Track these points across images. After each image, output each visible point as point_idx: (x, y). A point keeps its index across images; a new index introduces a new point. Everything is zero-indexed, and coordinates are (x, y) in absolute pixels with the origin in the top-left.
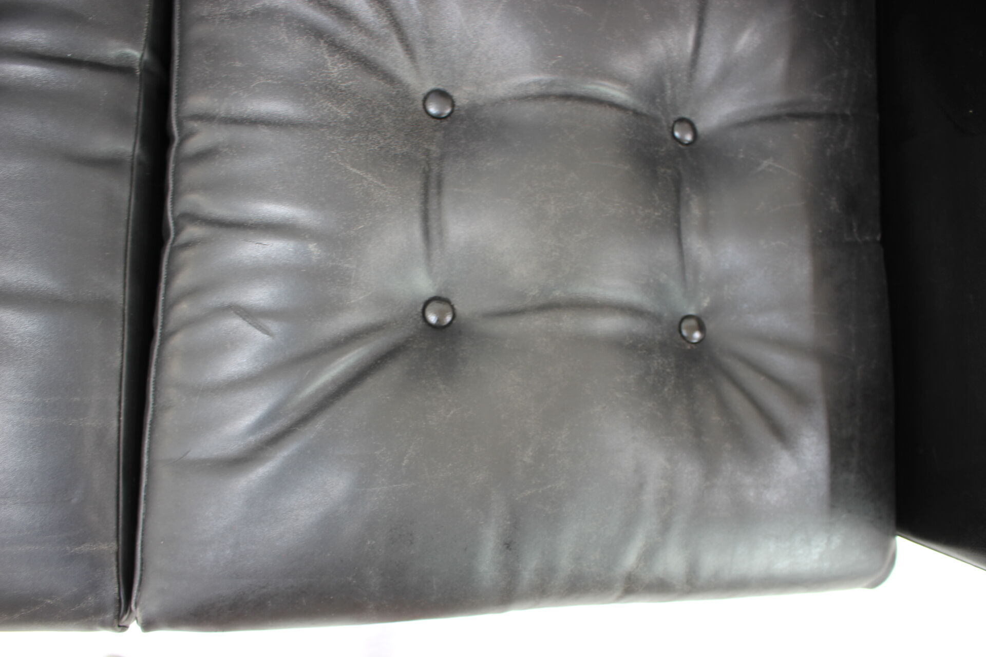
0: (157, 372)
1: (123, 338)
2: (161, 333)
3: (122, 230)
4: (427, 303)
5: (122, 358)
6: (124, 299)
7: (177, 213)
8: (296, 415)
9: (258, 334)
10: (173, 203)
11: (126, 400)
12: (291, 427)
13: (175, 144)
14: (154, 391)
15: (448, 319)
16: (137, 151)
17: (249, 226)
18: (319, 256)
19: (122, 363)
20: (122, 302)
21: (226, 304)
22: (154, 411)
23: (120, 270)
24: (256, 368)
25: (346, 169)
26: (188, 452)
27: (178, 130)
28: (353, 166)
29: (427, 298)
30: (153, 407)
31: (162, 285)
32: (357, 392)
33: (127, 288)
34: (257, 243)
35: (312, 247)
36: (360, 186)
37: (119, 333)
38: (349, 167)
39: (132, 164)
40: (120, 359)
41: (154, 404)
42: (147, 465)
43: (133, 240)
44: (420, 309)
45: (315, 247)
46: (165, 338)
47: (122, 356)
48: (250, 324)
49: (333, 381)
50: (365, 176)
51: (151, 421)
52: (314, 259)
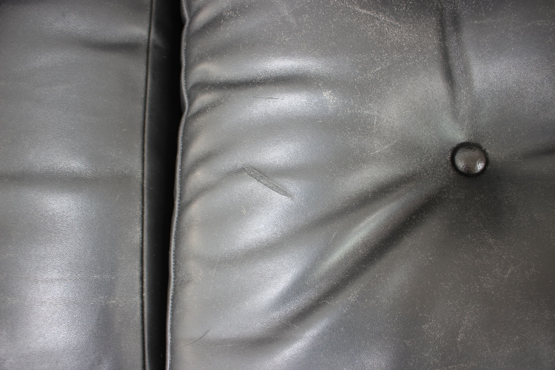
0: (176, 246)
1: (143, 212)
2: (179, 205)
3: (140, 107)
4: (455, 151)
5: (143, 233)
6: (143, 174)
7: (190, 85)
8: (324, 286)
9: (276, 195)
10: (186, 77)
11: (149, 275)
12: (318, 301)
13: (186, 26)
14: (174, 265)
15: (480, 166)
16: (153, 36)
17: (258, 83)
18: (335, 104)
19: (142, 238)
20: (141, 177)
21: (239, 166)
22: (175, 286)
23: (138, 146)
24: (276, 234)
25: (354, 11)
26: (208, 331)
27: (188, 12)
28: (362, 7)
29: (455, 145)
30: (174, 282)
31: (179, 157)
32: (392, 254)
33: (146, 163)
34: (267, 98)
35: (327, 95)
36: (372, 27)
37: (138, 207)
38: (357, 9)
39: (148, 47)
40: (140, 233)
41: (175, 279)
42: (171, 343)
43: (150, 116)
44: (448, 158)
45: (330, 95)
46: (183, 208)
47: (142, 230)
48: (266, 185)
49: (364, 244)
50: (377, 16)
51: (172, 296)
52: (330, 108)
